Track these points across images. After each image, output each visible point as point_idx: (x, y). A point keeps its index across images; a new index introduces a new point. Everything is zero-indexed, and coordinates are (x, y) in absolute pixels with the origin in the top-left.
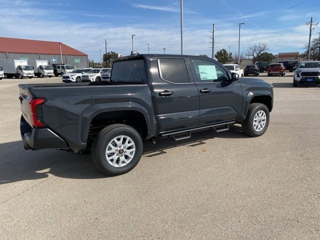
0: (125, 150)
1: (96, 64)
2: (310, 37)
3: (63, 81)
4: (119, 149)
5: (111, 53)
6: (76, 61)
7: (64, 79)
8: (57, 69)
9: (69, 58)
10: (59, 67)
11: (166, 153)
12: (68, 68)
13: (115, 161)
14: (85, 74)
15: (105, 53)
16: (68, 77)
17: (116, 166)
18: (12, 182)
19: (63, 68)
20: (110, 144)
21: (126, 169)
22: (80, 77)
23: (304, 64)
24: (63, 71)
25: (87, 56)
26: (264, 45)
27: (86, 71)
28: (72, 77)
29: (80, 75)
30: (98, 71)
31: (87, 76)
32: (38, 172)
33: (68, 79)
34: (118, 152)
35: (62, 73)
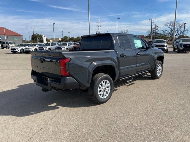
0: (106, 88)
1: (27, 41)
2: (152, 27)
3: (11, 52)
4: (104, 88)
5: (36, 35)
6: (14, 39)
7: (12, 50)
8: (3, 44)
9: (9, 37)
10: (4, 43)
11: (117, 90)
12: (11, 43)
13: (102, 95)
14: (27, 47)
15: (33, 34)
16: (15, 49)
17: (102, 98)
18: (38, 113)
19: (7, 43)
20: (100, 85)
21: (107, 99)
22: (23, 49)
23: (156, 41)
24: (7, 45)
25: (22, 36)
26: (126, 31)
27: (27, 45)
28: (18, 49)
29: (23, 48)
30: (35, 45)
31: (29, 48)
32: (49, 106)
33: (15, 50)
34: (103, 90)
35: (7, 47)
